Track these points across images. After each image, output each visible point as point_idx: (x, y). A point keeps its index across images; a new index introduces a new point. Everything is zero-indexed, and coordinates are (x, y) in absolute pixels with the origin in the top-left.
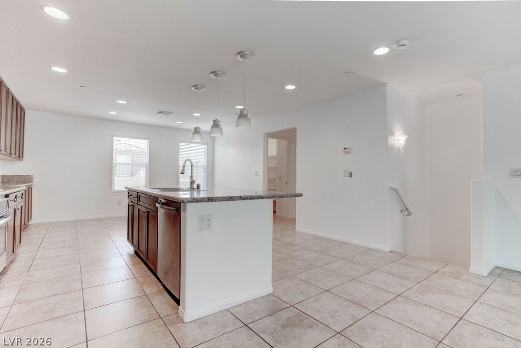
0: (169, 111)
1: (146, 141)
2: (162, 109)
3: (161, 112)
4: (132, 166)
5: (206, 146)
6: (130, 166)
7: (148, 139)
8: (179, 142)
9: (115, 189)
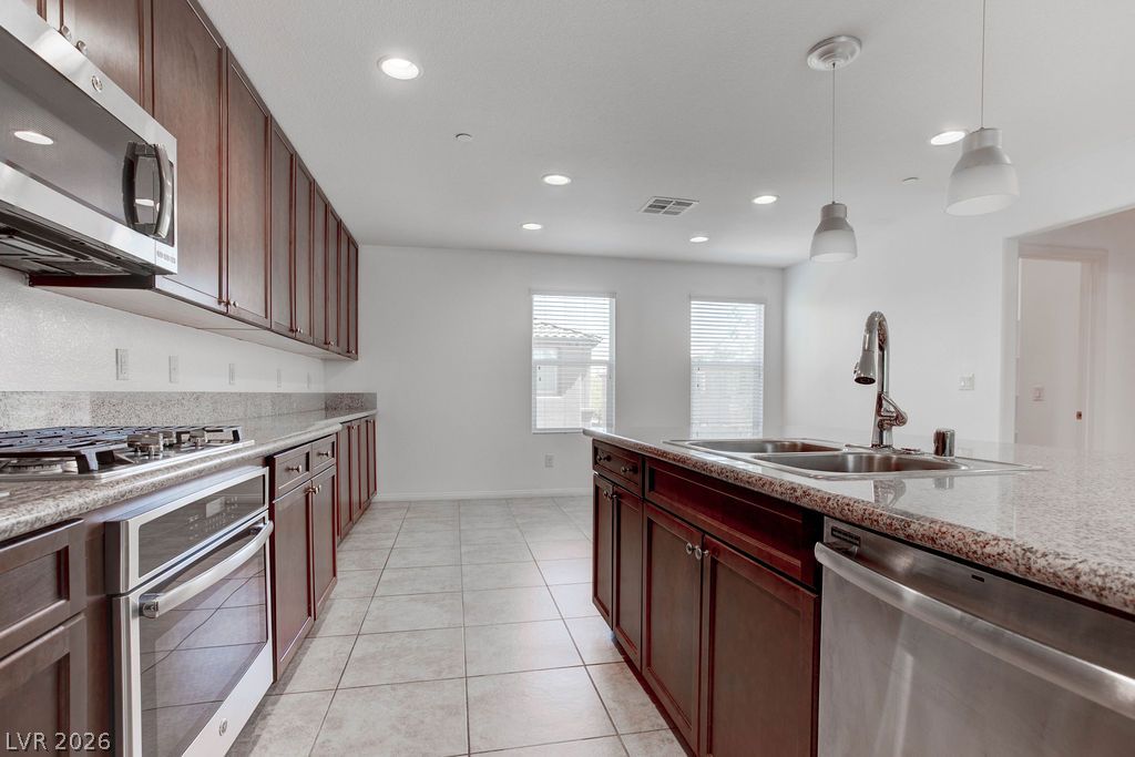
0: (683, 196)
1: (607, 301)
2: (663, 194)
3: (659, 206)
4: (560, 366)
5: (763, 306)
6: (556, 368)
7: (612, 295)
8: (690, 298)
9: (538, 427)
